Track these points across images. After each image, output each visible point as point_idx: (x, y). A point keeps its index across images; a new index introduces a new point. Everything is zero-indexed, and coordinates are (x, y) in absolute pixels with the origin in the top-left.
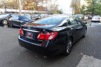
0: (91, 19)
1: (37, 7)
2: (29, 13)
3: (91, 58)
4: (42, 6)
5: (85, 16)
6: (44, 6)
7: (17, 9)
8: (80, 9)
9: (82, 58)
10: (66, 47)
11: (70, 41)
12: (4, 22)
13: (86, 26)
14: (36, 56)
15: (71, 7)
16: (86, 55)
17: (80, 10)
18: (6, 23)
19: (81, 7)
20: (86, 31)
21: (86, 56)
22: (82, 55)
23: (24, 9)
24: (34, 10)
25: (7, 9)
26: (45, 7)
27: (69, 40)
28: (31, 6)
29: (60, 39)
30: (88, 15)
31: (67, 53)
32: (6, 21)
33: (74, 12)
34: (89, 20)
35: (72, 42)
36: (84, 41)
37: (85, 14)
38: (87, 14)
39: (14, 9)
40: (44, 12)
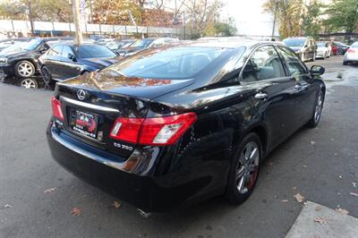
0: (344, 52)
1: (143, 12)
2: (113, 37)
3: (336, 217)
4: (162, 8)
5: (319, 44)
6: (166, 10)
7: (71, 21)
8: (303, 16)
9: (299, 218)
10: (235, 173)
11: (249, 145)
12: (20, 68)
13: (321, 82)
14: (117, 205)
15: (266, 10)
16: (316, 205)
17: (301, 20)
18: (30, 73)
19: (307, 10)
20: (323, 99)
21: (317, 210)
22: (302, 203)
23: (95, 22)
24: (132, 25)
25: (35, 22)
26: (171, 11)
27: (249, 141)
28: (121, 8)
29: (216, 134)
30: (332, 38)
31: (240, 194)
32: (28, 67)
33: (277, 29)
34: (334, 57)
35: (259, 149)
36: (312, 143)
37: (322, 36)
38: (327, 36)
39: (62, 20)
40: (167, 30)
